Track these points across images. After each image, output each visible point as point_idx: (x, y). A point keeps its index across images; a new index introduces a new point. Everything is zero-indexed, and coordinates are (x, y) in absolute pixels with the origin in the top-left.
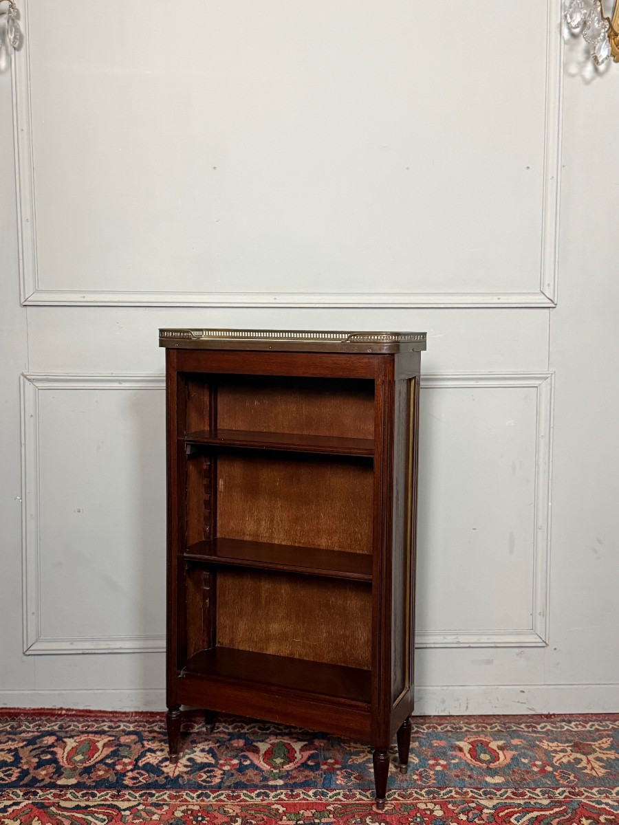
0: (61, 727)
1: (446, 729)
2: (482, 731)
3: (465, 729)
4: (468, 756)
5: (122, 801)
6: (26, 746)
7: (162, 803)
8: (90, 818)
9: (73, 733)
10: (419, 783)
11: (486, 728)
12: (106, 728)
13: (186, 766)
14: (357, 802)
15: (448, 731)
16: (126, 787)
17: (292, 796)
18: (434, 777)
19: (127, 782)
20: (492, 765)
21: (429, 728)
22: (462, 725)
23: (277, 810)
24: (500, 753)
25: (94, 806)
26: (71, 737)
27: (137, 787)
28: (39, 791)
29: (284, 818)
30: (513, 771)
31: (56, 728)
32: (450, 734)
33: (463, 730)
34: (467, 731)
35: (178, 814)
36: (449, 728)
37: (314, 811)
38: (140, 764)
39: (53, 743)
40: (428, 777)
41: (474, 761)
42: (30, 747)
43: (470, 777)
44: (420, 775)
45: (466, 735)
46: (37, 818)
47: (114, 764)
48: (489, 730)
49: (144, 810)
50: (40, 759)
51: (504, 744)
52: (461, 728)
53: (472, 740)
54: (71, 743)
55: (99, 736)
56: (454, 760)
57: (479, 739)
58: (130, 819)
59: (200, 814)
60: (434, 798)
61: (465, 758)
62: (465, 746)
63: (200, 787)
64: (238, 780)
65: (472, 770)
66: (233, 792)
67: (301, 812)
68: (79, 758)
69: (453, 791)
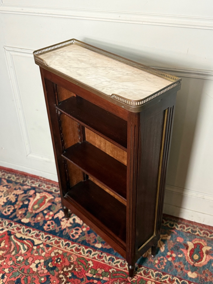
0: (39, 186)
1: (188, 231)
2: (205, 237)
3: (198, 233)
4: (188, 254)
5: (38, 239)
6: (23, 194)
7: (50, 245)
8: (21, 246)
9: (42, 191)
10: (157, 266)
11: (208, 235)
12: (53, 191)
13: (71, 223)
14: (124, 270)
15: (189, 232)
16: (43, 230)
17: (100, 257)
18: (165, 264)
19: (45, 227)
20: (197, 264)
21: (181, 227)
22: (197, 230)
23: (90, 265)
24: (205, 255)
25: (27, 240)
26: (39, 193)
27: (47, 232)
28: (13, 224)
29: (90, 271)
30: (204, 272)
31: (37, 185)
32: (188, 234)
33: (196, 234)
34: (198, 235)
35: (53, 255)
36: (190, 230)
37: (103, 270)
38: (55, 217)
39: (32, 195)
40: (162, 264)
41: (189, 258)
42: (24, 195)
43: (182, 269)
44: (159, 261)
45: (196, 238)
46: (4, 241)
47: (46, 214)
48: (208, 237)
49: (42, 248)
50: (23, 203)
51: (211, 250)
52: (196, 232)
53: (196, 242)
54: (38, 196)
55: (49, 194)
56: (180, 254)
57: (200, 242)
58: (34, 251)
59: (60, 257)
60: (157, 280)
61: (186, 255)
62: (191, 245)
63: (69, 239)
64: (85, 239)
65: (185, 264)
66: (79, 246)
67: (98, 269)
68: (36, 206)
69: (168, 277)
